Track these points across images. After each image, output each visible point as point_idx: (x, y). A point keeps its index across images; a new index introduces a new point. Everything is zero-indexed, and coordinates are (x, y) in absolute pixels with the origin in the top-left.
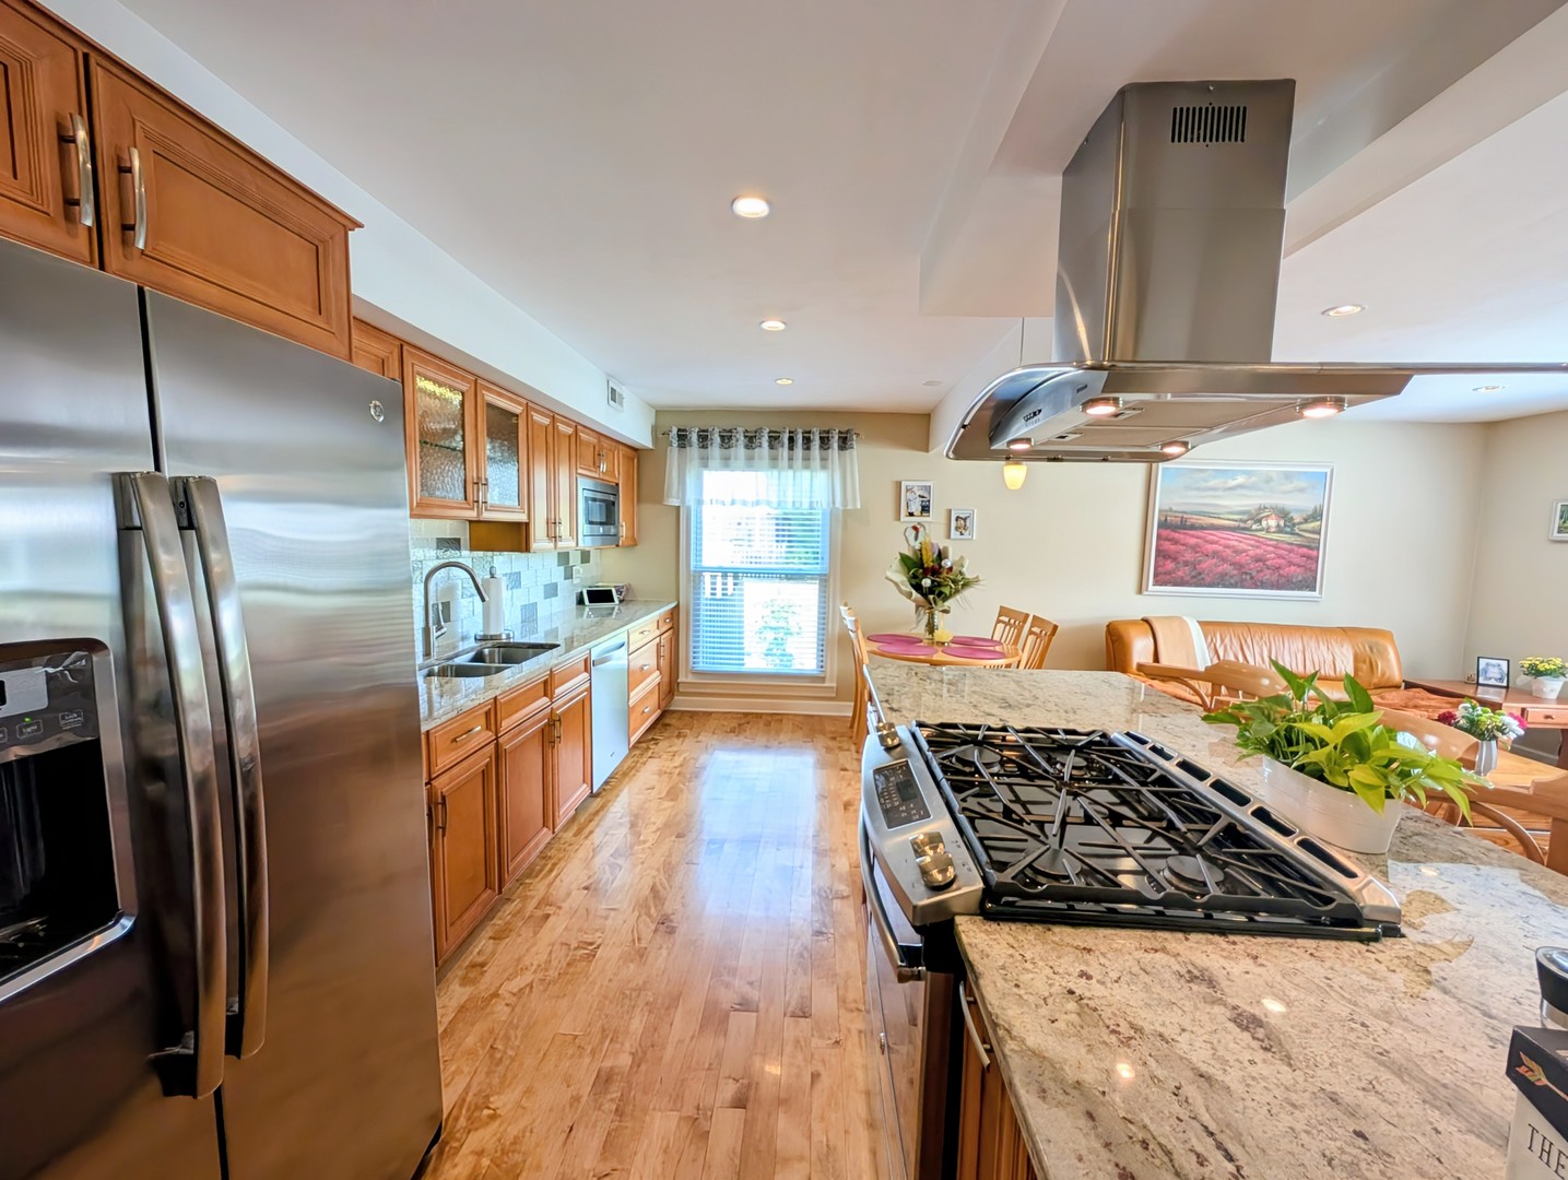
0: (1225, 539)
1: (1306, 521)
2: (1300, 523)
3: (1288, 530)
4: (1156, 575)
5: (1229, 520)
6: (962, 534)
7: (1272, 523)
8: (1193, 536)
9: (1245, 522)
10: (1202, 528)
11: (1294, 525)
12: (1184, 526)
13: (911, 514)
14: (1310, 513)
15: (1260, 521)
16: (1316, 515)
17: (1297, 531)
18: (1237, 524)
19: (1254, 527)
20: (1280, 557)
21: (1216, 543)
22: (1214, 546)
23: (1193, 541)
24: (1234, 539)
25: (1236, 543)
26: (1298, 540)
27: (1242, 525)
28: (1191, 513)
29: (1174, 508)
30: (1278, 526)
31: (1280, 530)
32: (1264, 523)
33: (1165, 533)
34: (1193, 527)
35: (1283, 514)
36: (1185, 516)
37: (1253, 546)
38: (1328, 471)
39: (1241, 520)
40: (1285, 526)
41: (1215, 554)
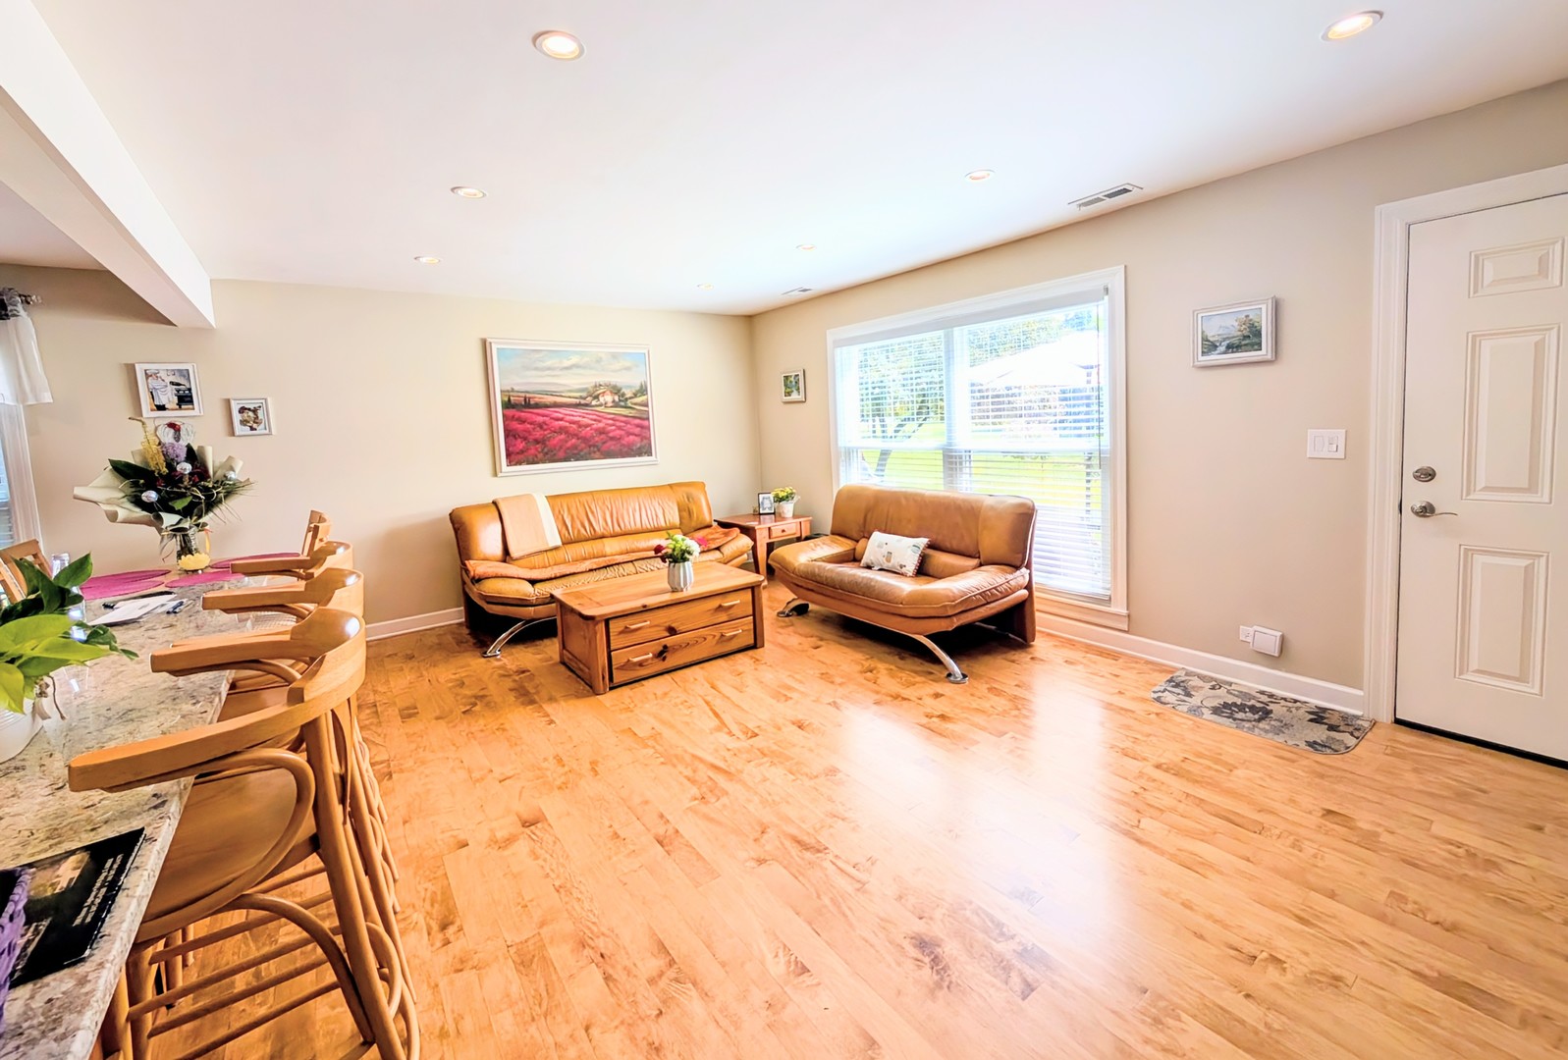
0: (570, 415)
1: (635, 395)
2: (631, 398)
3: (622, 404)
4: (508, 455)
5: (570, 397)
6: (252, 429)
7: (609, 398)
8: (538, 414)
9: (585, 398)
10: (547, 406)
11: (627, 399)
12: (527, 404)
13: (161, 408)
14: (638, 388)
15: (597, 397)
16: (643, 391)
17: (630, 405)
18: (578, 401)
19: (594, 403)
20: (619, 428)
21: (562, 419)
22: (561, 423)
23: (540, 419)
24: (576, 415)
25: (580, 419)
26: (632, 413)
27: (583, 402)
28: (534, 393)
29: (516, 388)
30: (614, 401)
31: (616, 405)
32: (601, 399)
33: (511, 412)
34: (537, 406)
35: (616, 390)
36: (528, 395)
37: (595, 420)
38: (646, 351)
39: (581, 398)
40: (620, 400)
41: (562, 430)
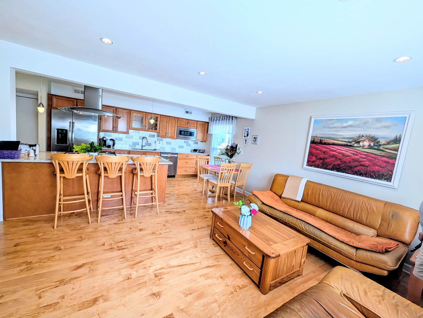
0: (340, 150)
1: (388, 143)
2: (383, 145)
3: (376, 148)
4: (308, 161)
5: (342, 141)
6: (255, 143)
7: (366, 144)
8: (324, 147)
9: (351, 142)
10: (329, 144)
11: (380, 145)
12: (321, 143)
13: (245, 136)
14: (393, 139)
15: (359, 142)
16: (397, 140)
17: (382, 148)
18: (346, 143)
19: (355, 145)
20: (370, 161)
21: (335, 151)
22: (334, 152)
23: (325, 149)
24: (344, 150)
25: (344, 152)
26: (383, 154)
27: (349, 144)
28: (325, 138)
29: (318, 136)
30: (370, 145)
31: (370, 147)
32: (361, 144)
33: (314, 145)
34: (325, 144)
35: (373, 139)
36: (322, 139)
37: (353, 154)
38: (408, 116)
39: (349, 142)
40: (374, 145)
41: (333, 156)
